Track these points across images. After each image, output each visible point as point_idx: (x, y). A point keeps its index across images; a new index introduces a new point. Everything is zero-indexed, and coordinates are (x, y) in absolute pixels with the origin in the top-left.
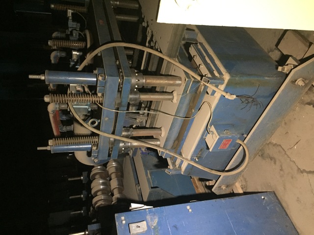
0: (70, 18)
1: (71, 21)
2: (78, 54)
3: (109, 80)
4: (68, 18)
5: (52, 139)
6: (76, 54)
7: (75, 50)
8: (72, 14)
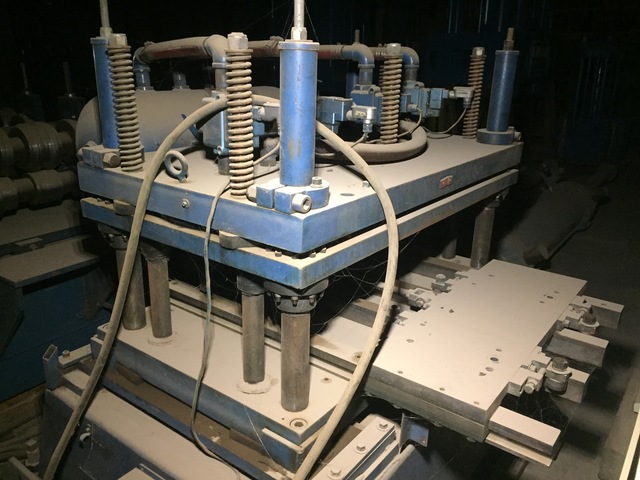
0: (452, 94)
1: (446, 97)
2: (368, 122)
3: (295, 223)
4: (451, 88)
5: (129, 44)
6: (365, 117)
7: (375, 113)
8: (462, 99)
